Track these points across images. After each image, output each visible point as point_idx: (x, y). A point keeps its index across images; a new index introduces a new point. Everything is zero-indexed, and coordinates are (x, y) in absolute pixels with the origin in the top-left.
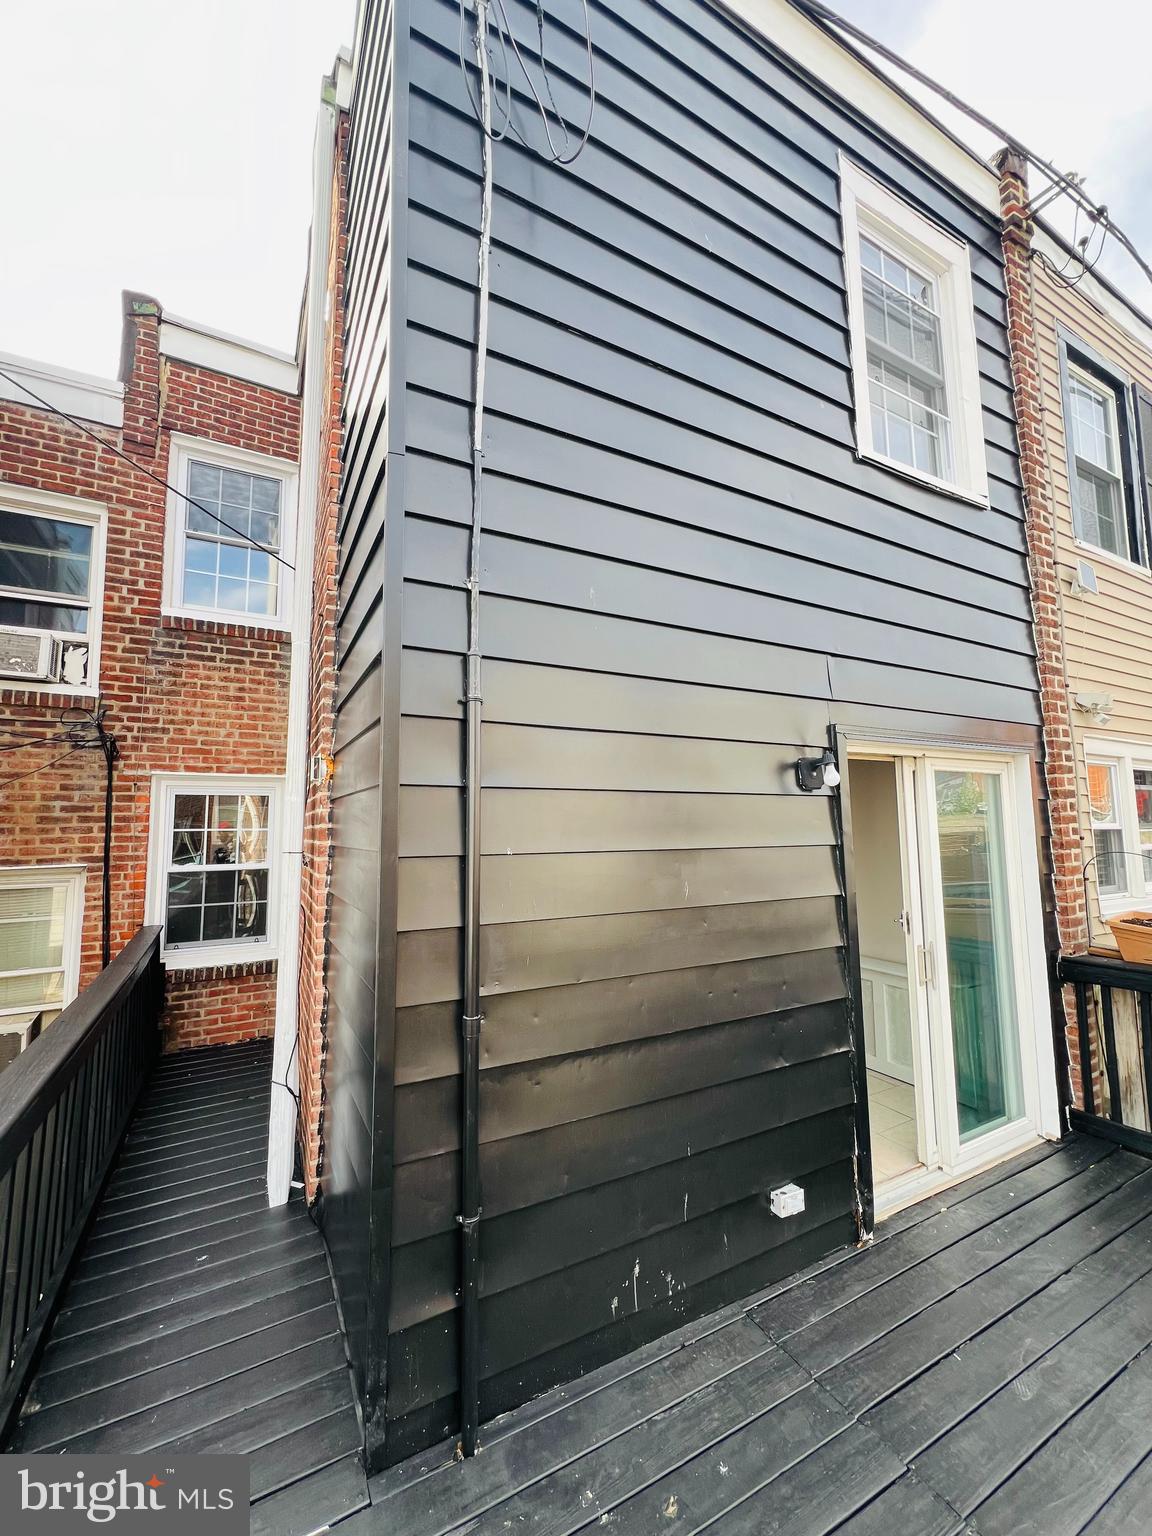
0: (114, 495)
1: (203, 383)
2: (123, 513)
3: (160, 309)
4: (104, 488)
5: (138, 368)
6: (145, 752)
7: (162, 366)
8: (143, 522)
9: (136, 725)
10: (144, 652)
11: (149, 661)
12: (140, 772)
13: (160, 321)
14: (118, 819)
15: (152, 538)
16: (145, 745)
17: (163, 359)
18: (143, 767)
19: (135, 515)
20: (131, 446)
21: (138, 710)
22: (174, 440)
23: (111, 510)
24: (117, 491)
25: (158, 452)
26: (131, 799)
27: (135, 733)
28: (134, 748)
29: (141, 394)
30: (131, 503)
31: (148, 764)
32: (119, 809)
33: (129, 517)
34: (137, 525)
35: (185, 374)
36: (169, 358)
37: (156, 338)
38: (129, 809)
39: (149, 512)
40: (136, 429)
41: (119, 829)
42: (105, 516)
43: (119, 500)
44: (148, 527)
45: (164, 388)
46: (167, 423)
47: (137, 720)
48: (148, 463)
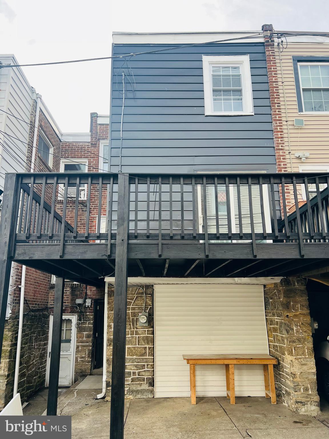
0: (89, 156)
1: (106, 127)
2: (91, 160)
3: (97, 114)
4: (87, 155)
5: (93, 128)
6: (95, 211)
7: (98, 126)
8: (94, 161)
9: (93, 205)
10: (95, 189)
11: (96, 191)
12: (94, 216)
13: (97, 117)
14: (90, 226)
15: (96, 164)
16: (95, 210)
17: (98, 125)
18: (95, 215)
19: (93, 160)
20: (92, 145)
21: (94, 202)
22: (100, 142)
23: (88, 160)
24: (90, 155)
25: (97, 145)
26: (92, 222)
27: (93, 207)
28: (93, 211)
29: (94, 134)
30: (92, 158)
31: (96, 214)
32: (90, 224)
33: (92, 161)
34: (93, 162)
35: (102, 126)
36: (99, 124)
37: (97, 121)
38: (92, 224)
39: (96, 159)
40: (93, 141)
41: (90, 228)
42: (87, 161)
43: (90, 157)
44: (95, 162)
45: (98, 131)
46: (99, 138)
47: (93, 204)
48: (95, 148)
